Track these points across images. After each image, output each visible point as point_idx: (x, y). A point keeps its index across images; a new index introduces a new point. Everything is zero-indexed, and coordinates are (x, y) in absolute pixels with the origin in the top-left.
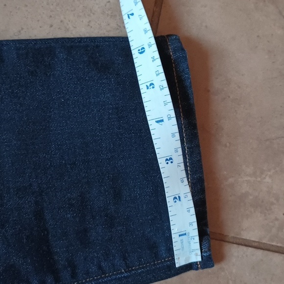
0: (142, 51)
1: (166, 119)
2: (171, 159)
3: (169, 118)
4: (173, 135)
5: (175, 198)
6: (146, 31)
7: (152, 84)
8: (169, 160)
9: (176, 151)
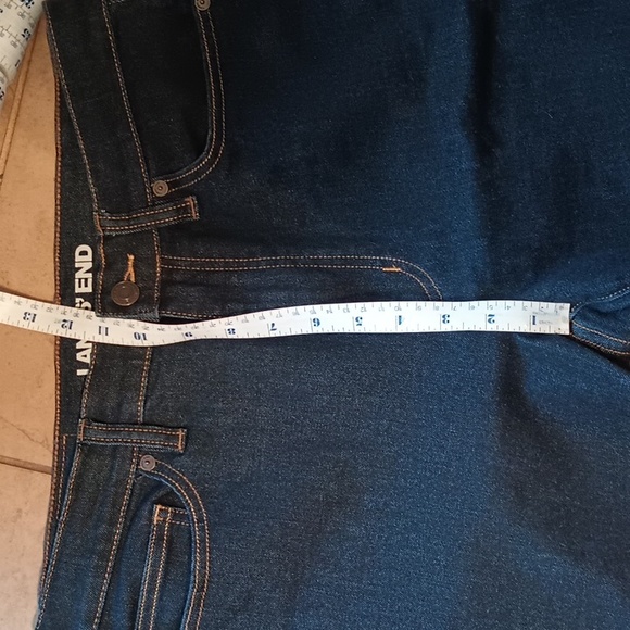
0: (317, 322)
1: (399, 313)
2: (444, 316)
3: (399, 309)
4: (419, 308)
5: (489, 321)
6: (297, 313)
7: (357, 320)
8: (445, 318)
9: (437, 308)
